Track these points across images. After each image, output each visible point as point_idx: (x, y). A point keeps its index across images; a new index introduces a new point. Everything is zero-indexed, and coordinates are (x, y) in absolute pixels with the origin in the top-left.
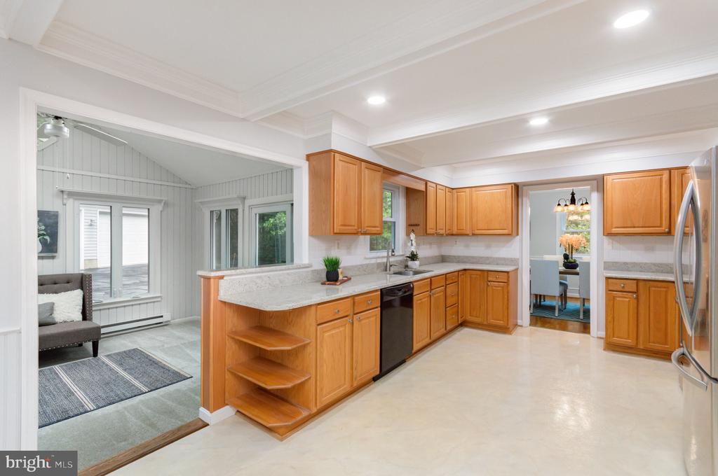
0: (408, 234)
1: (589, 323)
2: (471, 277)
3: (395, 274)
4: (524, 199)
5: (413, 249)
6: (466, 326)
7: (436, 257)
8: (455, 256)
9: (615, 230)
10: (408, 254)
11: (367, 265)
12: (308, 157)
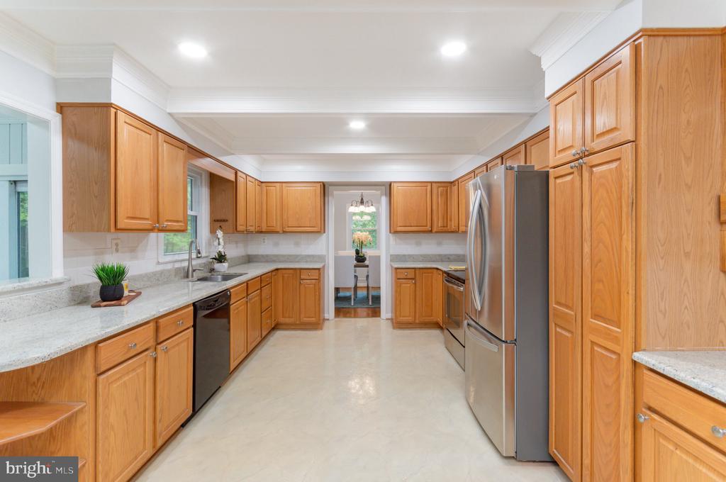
0: (213, 231)
1: (380, 308)
2: (283, 276)
3: (199, 280)
4: (330, 198)
5: (221, 249)
6: (278, 329)
7: (243, 256)
8: (262, 256)
9: (399, 229)
10: (215, 254)
11: (162, 273)
12: (61, 108)
